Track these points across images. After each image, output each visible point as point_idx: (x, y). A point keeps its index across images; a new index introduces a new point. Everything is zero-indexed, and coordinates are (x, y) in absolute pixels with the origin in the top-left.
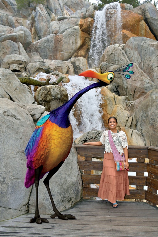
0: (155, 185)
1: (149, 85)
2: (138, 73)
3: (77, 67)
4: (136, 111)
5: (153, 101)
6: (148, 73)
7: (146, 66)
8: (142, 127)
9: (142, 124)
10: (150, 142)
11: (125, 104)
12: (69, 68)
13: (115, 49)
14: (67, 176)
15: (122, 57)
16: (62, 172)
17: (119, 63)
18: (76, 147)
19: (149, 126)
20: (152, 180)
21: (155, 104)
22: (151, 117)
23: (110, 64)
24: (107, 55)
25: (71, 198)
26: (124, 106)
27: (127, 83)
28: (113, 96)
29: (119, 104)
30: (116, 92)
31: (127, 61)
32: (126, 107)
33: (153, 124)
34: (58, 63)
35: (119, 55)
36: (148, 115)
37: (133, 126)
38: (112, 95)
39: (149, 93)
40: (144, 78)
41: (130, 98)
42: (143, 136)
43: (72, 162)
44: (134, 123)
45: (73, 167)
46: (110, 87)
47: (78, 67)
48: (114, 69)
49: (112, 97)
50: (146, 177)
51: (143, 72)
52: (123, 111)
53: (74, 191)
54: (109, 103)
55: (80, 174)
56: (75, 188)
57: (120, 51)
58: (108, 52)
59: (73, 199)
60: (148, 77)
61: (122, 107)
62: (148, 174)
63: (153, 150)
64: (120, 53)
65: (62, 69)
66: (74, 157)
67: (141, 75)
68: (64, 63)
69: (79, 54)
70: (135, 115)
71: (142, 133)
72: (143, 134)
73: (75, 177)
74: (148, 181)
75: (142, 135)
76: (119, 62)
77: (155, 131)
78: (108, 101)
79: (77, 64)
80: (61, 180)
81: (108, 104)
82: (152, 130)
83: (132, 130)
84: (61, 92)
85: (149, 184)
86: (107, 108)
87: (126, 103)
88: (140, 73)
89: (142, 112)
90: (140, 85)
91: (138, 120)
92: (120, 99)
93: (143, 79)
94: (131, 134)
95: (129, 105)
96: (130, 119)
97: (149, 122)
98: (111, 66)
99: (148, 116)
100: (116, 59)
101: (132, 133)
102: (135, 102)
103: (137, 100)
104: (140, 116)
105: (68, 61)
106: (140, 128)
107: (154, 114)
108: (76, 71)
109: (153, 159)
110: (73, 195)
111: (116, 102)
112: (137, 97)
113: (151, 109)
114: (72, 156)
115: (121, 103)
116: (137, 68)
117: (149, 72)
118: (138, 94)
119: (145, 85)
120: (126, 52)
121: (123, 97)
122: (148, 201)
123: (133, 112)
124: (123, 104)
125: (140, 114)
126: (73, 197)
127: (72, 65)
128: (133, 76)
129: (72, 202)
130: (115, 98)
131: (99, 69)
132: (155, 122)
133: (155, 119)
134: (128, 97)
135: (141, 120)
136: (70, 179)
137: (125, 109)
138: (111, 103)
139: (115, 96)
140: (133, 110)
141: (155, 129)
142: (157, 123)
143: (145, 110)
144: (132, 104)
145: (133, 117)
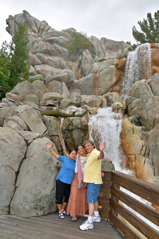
3: (110, 100)
8: (153, 156)
9: (153, 153)
12: (103, 102)
13: (141, 84)
15: (147, 91)
16: (38, 185)
17: (143, 97)
23: (134, 98)
24: (134, 90)
25: (43, 207)
26: (140, 136)
27: (148, 115)
28: (131, 126)
29: (137, 134)
30: (138, 122)
31: (151, 95)
34: (92, 98)
35: (143, 89)
36: (157, 145)
37: (146, 155)
42: (153, 164)
43: (49, 178)
44: (147, 152)
45: (49, 182)
46: (132, 119)
47: (111, 100)
48: (136, 102)
49: (130, 128)
50: (110, 199)
52: (138, 140)
53: (47, 202)
56: (48, 199)
57: (144, 86)
58: (134, 87)
59: (45, 208)
61: (138, 137)
62: (111, 195)
64: (145, 88)
65: (96, 102)
68: (98, 97)
69: (114, 89)
70: (148, 144)
71: (153, 162)
78: (127, 131)
79: (110, 98)
81: (126, 133)
83: (145, 158)
84: (81, 122)
86: (126, 137)
87: (142, 133)
89: (153, 142)
91: (150, 150)
92: (138, 129)
94: (144, 162)
96: (144, 148)
98: (135, 100)
100: (141, 93)
101: (145, 162)
104: (152, 145)
105: (104, 96)
106: (151, 157)
108: (109, 104)
110: (46, 206)
111: (134, 132)
114: (52, 174)
115: (138, 133)
116: (158, 101)
118: (157, 125)
120: (151, 87)
121: (140, 128)
123: (147, 142)
124: (139, 134)
125: (151, 144)
126: (46, 207)
127: (106, 99)
128: (153, 108)
129: (45, 211)
130: (133, 129)
131: (124, 102)
134: (145, 128)
135: (152, 149)
136: (45, 191)
137: (140, 139)
138: (129, 133)
139: (134, 126)
140: (148, 140)
143: (155, 140)
144: (147, 134)
145: (147, 146)
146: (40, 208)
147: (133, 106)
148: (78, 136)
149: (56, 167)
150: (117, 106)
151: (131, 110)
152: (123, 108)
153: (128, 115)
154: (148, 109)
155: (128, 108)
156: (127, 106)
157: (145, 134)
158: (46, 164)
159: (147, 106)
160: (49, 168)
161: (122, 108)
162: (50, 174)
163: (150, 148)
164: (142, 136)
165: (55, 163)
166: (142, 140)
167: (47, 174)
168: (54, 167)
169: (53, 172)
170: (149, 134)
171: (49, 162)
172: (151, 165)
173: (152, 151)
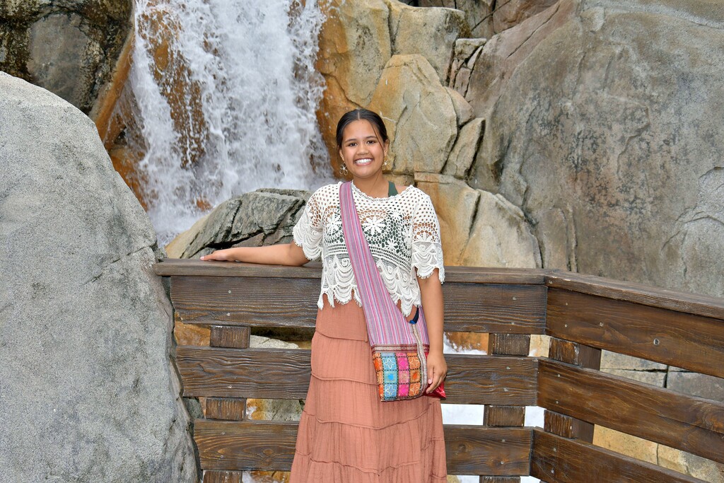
0: (577, 469)
4: (502, 91)
5: (593, 41)
8: (530, 178)
9: (531, 159)
11: (444, 51)
14: (109, 432)
16: (81, 408)
18: (166, 271)
19: (563, 173)
20: (565, 448)
21: (600, 55)
22: (579, 127)
26: (439, 65)
28: (380, 4)
29: (414, 50)
32: (450, 67)
33: (585, 162)
36: (561, 113)
37: (485, 174)
38: (375, 1)
41: (472, 23)
42: (533, 225)
43: (138, 355)
44: (489, 154)
45: (146, 382)
49: (376, 12)
50: (535, 432)
52: (430, 89)
54: (361, 44)
55: (186, 418)
61: (429, 70)
62: (546, 413)
63: (574, 292)
66: (151, 326)
70: (495, 113)
71: (527, 212)
72: (534, 213)
73: (155, 433)
74: (541, 452)
75: (530, 222)
77: (593, 199)
78: (353, 35)
80: (75, 451)
81: (351, 47)
82: (579, 193)
83: (476, 193)
86: (346, 70)
87: (448, 46)
89: (534, 99)
91: (510, 142)
92: (421, 21)
94: (471, 213)
95: (467, 61)
96: (470, 135)
97: (564, 152)
99: (563, 118)
101: (476, 212)
102: (500, 44)
103: (507, 34)
104: (523, 117)
106: (516, 184)
107: (591, 108)
109: (572, 336)
111: (398, 39)
112: (511, 17)
113: (578, 81)
115: (424, 44)
118: (516, 2)
121: (436, 14)
123: (487, 98)
124: (432, 54)
130: (389, 20)
132: (594, 151)
133: (597, 135)
134: (463, 17)
135: (523, 138)
136: (129, 444)
137: (441, 81)
138: (367, 43)
139: (394, 7)
140: (487, 85)
141: (593, 191)
142: (605, 160)
143: (548, 87)
144: (481, 52)
145: (483, 123)
148: (65, 64)
149: (155, 274)
157: (468, 51)
160: (124, 282)
162: (134, 322)
163: (513, 133)
164: (447, 66)
165: (144, 245)
166: (448, 86)
167: (117, 327)
168: (145, 276)
169: (149, 308)
170: (495, 50)
171: (113, 245)
172: (519, 228)
173: (527, 149)
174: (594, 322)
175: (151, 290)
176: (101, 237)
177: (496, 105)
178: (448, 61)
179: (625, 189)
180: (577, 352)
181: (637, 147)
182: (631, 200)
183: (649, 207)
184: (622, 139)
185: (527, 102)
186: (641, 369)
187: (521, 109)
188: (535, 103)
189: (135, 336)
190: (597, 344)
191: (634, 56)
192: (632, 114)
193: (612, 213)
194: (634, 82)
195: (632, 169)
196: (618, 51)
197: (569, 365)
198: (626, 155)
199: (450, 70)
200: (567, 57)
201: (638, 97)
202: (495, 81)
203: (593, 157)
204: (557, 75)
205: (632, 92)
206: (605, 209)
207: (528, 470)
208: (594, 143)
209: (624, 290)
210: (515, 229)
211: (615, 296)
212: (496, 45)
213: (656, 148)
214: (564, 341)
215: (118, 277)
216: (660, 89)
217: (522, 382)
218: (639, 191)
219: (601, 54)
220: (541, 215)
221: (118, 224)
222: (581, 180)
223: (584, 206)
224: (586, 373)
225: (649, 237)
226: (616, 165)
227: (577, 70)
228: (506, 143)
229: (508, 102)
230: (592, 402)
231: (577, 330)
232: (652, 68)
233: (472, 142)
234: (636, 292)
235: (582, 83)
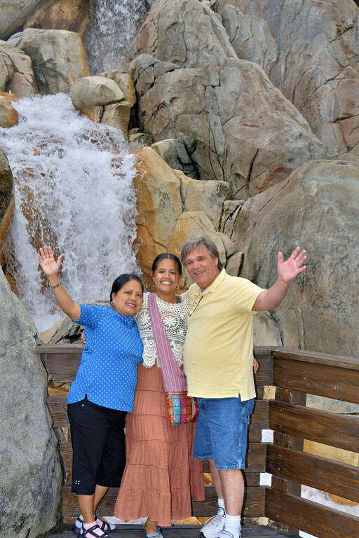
0: (292, 466)
1: (301, 144)
2: (264, 101)
3: (44, 65)
4: (255, 234)
5: (311, 203)
6: (301, 102)
7: (296, 75)
10: (300, 341)
11: (217, 208)
12: (16, 70)
13: (188, 9)
14: (11, 447)
15: (212, 40)
17: (200, 61)
18: (43, 351)
19: (295, 287)
20: (287, 454)
23: (169, 64)
24: (158, 29)
25: (23, 519)
26: (213, 218)
27: (227, 136)
28: (174, 179)
29: (197, 208)
30: (188, 164)
31: (229, 55)
32: (221, 219)
33: (308, 279)
35: (199, 29)
38: (171, 176)
39: (296, 174)
40: (286, 119)
41: (235, 189)
42: (276, 321)
43: (28, 401)
44: (247, 275)
45: (32, 418)
46: (167, 148)
47: (49, 65)
48: (180, 81)
49: (172, 184)
50: (268, 445)
51: (281, 96)
52: (208, 234)
53: (34, 496)
54: (163, 205)
55: (56, 440)
56: (38, 483)
57: (203, 15)
58: (159, 16)
59: (30, 520)
60: (300, 117)
61: (207, 221)
62: (274, 433)
63: (288, 360)
64: (205, 25)
66: (35, 384)
67: (277, 109)
69: (54, 16)
70: (250, 248)
71: (272, 313)
72: (277, 313)
73: (38, 448)
75: (274, 319)
76: (198, 57)
77: (314, 304)
78: (157, 199)
79: (46, 53)
81: (156, 207)
82: (305, 299)
85: (276, 465)
86: (153, 222)
87: (219, 205)
88: (271, 100)
89: (275, 239)
90: (272, 142)
91: (260, 267)
92: (201, 190)
93: (280, 121)
95: (231, 215)
96: (235, 263)
98: (171, 71)
100: (190, 46)
103: (257, 197)
104: (268, 251)
105: (13, 40)
107: (311, 245)
108: (43, 80)
109: (288, 386)
110: (31, 510)
111: (187, 201)
112: (261, 186)
113: (303, 228)
114: (30, 381)
115: (204, 205)
116: (263, 82)
117: (303, 99)
118: (264, 176)
119: (287, 145)
120: (225, 22)
121: (211, 185)
122: (272, 521)
123: (245, 239)
124: (209, 211)
126: (32, 515)
127: (27, 57)
128: (247, 109)
129: (29, 530)
130: (181, 189)
131: (125, 79)
132: (314, 273)
133: (315, 262)
134: (228, 187)
135: (269, 265)
136: (22, 454)
137: (215, 228)
138: (166, 204)
139: (183, 180)
140: (245, 230)
141: (314, 298)
142: (320, 278)
143: (283, 231)
144: (240, 209)
145: (243, 255)
146: (12, 523)
147: (166, 99)
149: (37, 353)
150: (97, 91)
151: (154, 114)
152: (124, 103)
153: (141, 131)
154: (227, 114)
155: (141, 104)
156: (138, 96)
157: (232, 209)
158: (6, 345)
159: (224, 102)
160: (19, 357)
161: (119, 101)
162: (25, 382)
163: (262, 261)
164: (219, 218)
165: (30, 335)
166: (220, 231)
167: (15, 384)
168: (30, 354)
169: (33, 374)
170: (250, 208)
171: (12, 336)
172: (267, 323)
173: (271, 272)
174: (301, 378)
175: (35, 363)
176: (5, 330)
177: (251, 244)
178: (220, 215)
179: (334, 297)
180: (291, 395)
181: (340, 269)
182: (338, 303)
183: (350, 308)
184: (331, 265)
185: (270, 241)
186: (346, 413)
187: (267, 246)
188: (276, 242)
189: (26, 390)
190: (303, 390)
191: (337, 212)
192: (337, 248)
193: (326, 312)
194: (337, 228)
195: (338, 284)
196: (326, 208)
197: (287, 404)
198: (334, 275)
199: (220, 221)
200: (295, 212)
201: (340, 238)
202: (250, 228)
203: (313, 277)
204: (288, 224)
205: (336, 234)
206: (322, 310)
207: (265, 469)
208: (314, 267)
209: (317, 357)
210: (265, 324)
211: (312, 362)
212: (250, 205)
213: (353, 270)
214: (284, 389)
215: (15, 354)
216: (354, 232)
217: (259, 415)
218: (343, 298)
219: (316, 211)
220: (281, 315)
221: (15, 323)
222: (306, 291)
223: (308, 308)
224: (297, 408)
225: (350, 328)
226: (328, 281)
227: (301, 220)
228: (258, 268)
229: (258, 242)
230: (301, 425)
231: (290, 382)
232: (348, 219)
233: (236, 268)
234: (323, 358)
235: (305, 229)
